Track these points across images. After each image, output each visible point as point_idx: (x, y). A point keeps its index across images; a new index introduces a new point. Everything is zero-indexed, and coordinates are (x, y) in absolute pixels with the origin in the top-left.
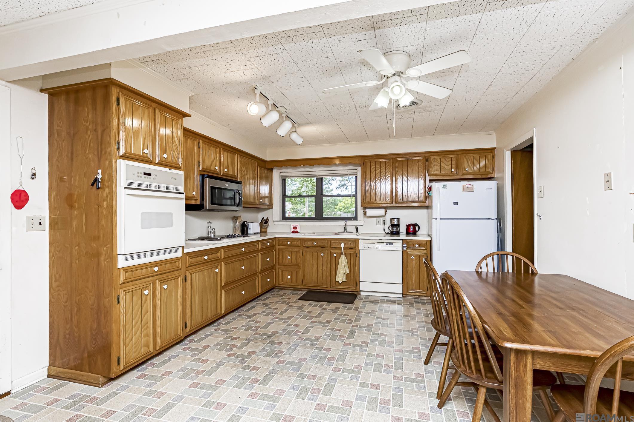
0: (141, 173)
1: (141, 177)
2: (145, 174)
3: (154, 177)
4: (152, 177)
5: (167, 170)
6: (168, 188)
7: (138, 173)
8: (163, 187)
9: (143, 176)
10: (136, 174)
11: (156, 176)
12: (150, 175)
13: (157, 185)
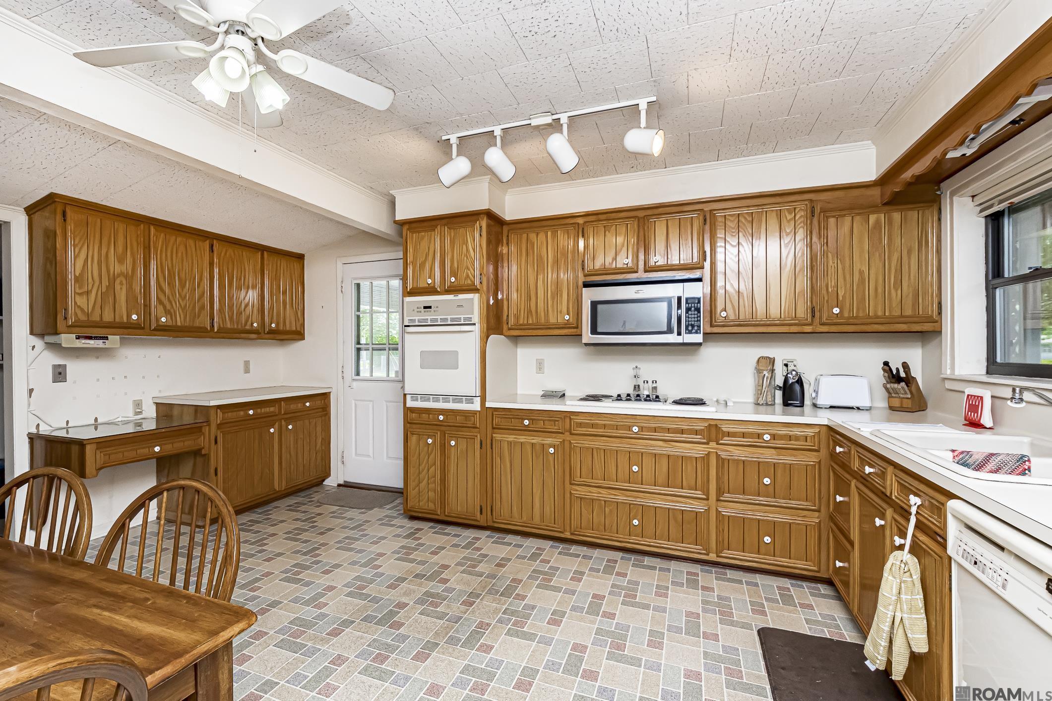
0: (421, 308)
1: (421, 312)
2: (425, 308)
3: (436, 309)
4: (432, 310)
5: (450, 297)
6: (452, 320)
7: (418, 308)
8: (436, 320)
9: (423, 310)
10: (416, 310)
11: (437, 307)
12: (430, 307)
13: (439, 317)
